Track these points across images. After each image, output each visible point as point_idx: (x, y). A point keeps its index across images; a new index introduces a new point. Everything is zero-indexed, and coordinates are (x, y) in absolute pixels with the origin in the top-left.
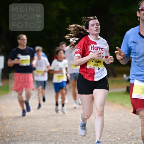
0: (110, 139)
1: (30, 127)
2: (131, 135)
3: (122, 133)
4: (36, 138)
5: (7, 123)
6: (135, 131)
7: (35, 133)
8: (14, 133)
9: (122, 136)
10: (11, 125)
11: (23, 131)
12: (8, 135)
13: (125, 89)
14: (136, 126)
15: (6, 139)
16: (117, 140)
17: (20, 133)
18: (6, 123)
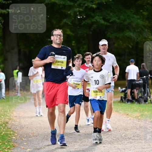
0: (107, 139)
1: (43, 130)
2: (124, 136)
3: (117, 134)
4: (48, 138)
5: (25, 126)
6: (127, 133)
7: (47, 134)
8: (30, 134)
9: (117, 137)
10: (27, 128)
11: (37, 132)
12: (25, 136)
13: (120, 99)
14: (129, 128)
15: (23, 139)
16: (113, 140)
17: (35, 134)
18: (23, 126)
